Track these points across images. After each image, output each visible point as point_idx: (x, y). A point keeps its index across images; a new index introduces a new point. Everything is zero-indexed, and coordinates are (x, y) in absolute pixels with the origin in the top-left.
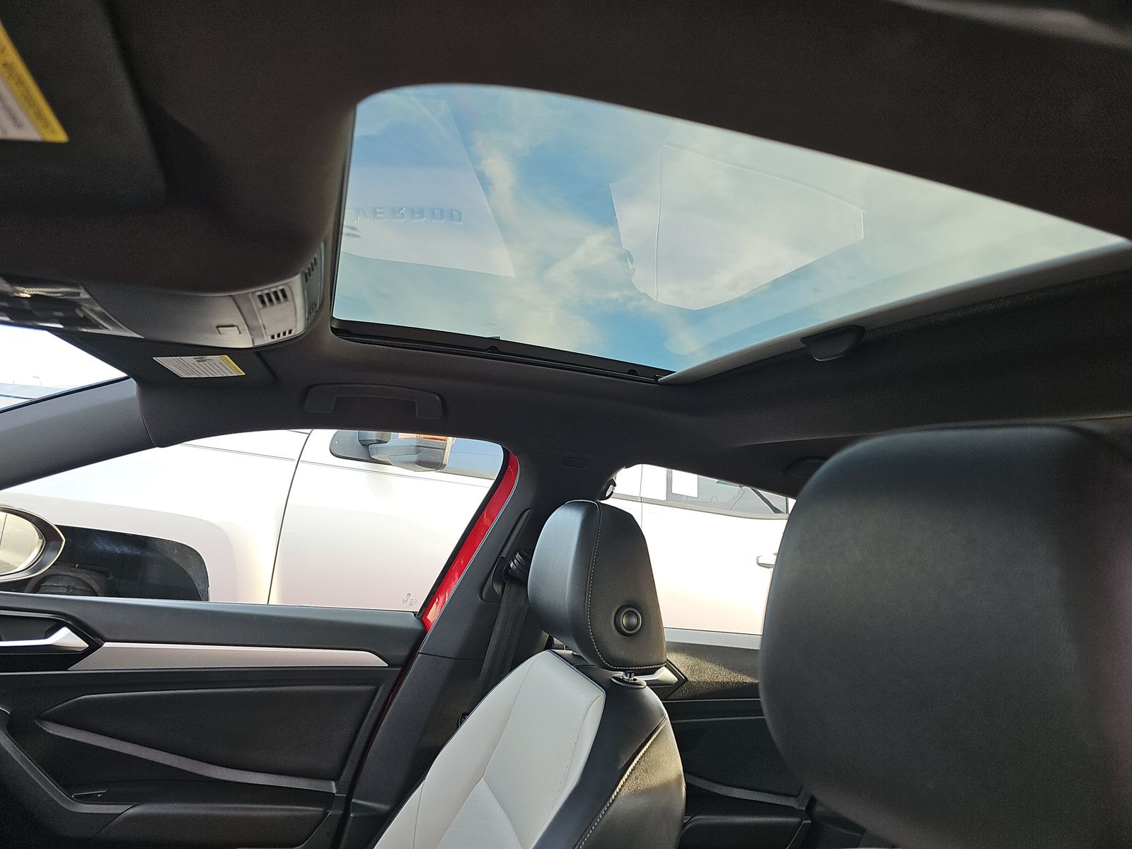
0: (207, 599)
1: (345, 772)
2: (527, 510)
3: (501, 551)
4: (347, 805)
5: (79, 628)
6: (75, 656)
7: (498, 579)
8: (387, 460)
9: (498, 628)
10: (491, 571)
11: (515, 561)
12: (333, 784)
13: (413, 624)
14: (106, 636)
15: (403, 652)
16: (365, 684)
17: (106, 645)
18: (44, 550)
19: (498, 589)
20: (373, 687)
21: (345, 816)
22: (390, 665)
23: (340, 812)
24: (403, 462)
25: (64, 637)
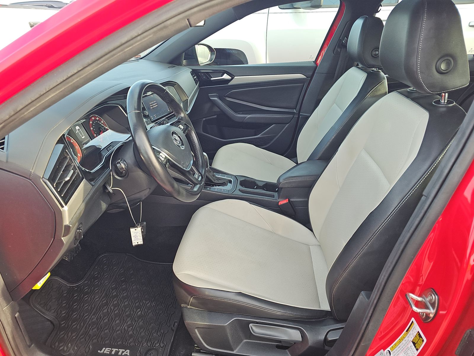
0: (247, 64)
1: (297, 107)
2: (348, 22)
3: (340, 38)
4: (299, 115)
5: (229, 74)
6: (229, 81)
7: (339, 47)
8: (299, 7)
9: (339, 62)
10: (336, 45)
11: (345, 40)
12: (295, 110)
13: (313, 65)
14: (235, 75)
15: (311, 74)
16: (301, 83)
17: (235, 77)
18: (211, 55)
19: (339, 50)
20: (303, 84)
21: (299, 117)
22: (307, 78)
23: (297, 116)
24: (304, 8)
25: (226, 77)
